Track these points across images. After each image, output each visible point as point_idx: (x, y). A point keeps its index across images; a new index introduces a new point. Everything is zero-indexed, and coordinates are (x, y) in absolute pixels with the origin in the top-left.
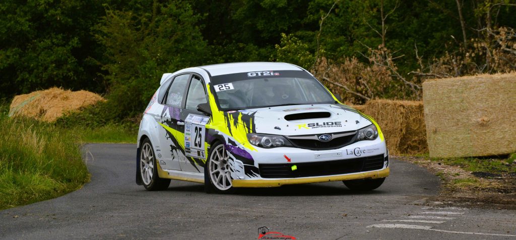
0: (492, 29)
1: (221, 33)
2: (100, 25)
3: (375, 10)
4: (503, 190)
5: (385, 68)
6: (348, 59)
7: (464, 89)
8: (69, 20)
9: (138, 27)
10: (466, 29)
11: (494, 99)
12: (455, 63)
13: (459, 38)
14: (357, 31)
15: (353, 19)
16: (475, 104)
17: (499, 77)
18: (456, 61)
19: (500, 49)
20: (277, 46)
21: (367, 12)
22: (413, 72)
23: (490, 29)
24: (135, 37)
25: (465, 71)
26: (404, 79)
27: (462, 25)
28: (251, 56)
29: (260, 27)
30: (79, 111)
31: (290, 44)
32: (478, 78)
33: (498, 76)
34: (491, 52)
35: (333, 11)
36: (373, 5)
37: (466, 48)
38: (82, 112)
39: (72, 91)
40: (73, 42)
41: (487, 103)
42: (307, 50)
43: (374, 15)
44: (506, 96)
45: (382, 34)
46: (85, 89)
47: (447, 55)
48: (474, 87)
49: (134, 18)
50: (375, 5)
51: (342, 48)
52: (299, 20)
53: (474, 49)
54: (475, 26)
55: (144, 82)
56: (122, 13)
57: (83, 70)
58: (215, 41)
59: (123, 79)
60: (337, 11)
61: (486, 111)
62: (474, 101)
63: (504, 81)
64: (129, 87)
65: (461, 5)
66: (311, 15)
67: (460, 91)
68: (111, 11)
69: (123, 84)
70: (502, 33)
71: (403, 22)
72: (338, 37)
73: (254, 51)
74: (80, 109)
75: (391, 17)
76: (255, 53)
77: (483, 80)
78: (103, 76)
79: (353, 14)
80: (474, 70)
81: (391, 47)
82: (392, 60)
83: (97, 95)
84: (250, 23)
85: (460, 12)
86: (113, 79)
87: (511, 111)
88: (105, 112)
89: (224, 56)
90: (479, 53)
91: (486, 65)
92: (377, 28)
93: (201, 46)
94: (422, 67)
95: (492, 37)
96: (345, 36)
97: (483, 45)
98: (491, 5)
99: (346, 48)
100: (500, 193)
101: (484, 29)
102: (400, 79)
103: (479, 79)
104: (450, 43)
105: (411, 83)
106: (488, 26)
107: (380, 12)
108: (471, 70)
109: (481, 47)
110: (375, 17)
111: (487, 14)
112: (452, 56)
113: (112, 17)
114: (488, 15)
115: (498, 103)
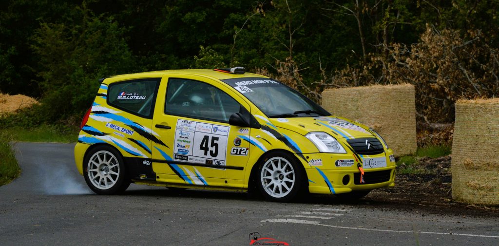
0: (388, 44)
1: (145, 44)
2: (36, 35)
3: (284, 26)
4: (390, 189)
5: (291, 79)
6: (259, 70)
7: (359, 98)
8: (8, 31)
9: (69, 38)
10: (365, 45)
11: (386, 107)
12: (354, 75)
13: (359, 53)
14: (266, 45)
15: (264, 34)
16: (368, 111)
17: (391, 88)
18: (356, 73)
19: (394, 63)
20: (195, 57)
21: (277, 28)
22: (316, 82)
23: (386, 45)
24: (67, 47)
25: (363, 81)
26: (308, 89)
27: (362, 41)
28: (173, 66)
29: (180, 40)
30: (16, 113)
31: (207, 55)
32: (372, 88)
33: (389, 87)
34: (387, 66)
35: (246, 27)
36: (282, 22)
37: (365, 62)
38: (19, 114)
39: (10, 95)
40: (10, 50)
41: (380, 111)
42: (222, 61)
43: (283, 30)
44: (397, 105)
45: (290, 48)
46: (22, 94)
47: (348, 67)
48: (369, 96)
49: (66, 30)
50: (285, 22)
51: (254, 60)
52: (216, 34)
53: (371, 62)
54: (374, 41)
55: (74, 88)
56: (55, 25)
57: (20, 76)
58: (140, 52)
59: (55, 85)
60: (249, 26)
61: (379, 118)
62: (368, 109)
63: (396, 92)
64: (61, 92)
65: (361, 23)
66: (227, 30)
67: (355, 99)
68: (45, 24)
69: (56, 90)
70: (396, 48)
71: (308, 38)
72: (250, 51)
73: (175, 62)
74: (17, 111)
75: (298, 33)
76: (176, 64)
77: (376, 90)
78: (37, 82)
79: (264, 29)
80: (371, 81)
81: (298, 59)
82: (298, 71)
83: (32, 99)
84: (172, 36)
85: (360, 29)
86: (46, 85)
87: (401, 119)
88: (40, 115)
89: (148, 65)
90: (375, 66)
91: (382, 77)
92: (285, 42)
93: (127, 56)
94: (325, 79)
95: (387, 52)
96: (256, 49)
97: (379, 59)
98: (387, 23)
99: (258, 60)
100: (387, 193)
101: (380, 44)
102: (305, 88)
103: (373, 90)
104: (351, 57)
105: (315, 92)
106: (385, 42)
107: (289, 27)
108: (369, 81)
109: (377, 61)
110: (284, 32)
111: (383, 31)
112: (352, 69)
113: (46, 29)
114: (385, 32)
115: (389, 111)
